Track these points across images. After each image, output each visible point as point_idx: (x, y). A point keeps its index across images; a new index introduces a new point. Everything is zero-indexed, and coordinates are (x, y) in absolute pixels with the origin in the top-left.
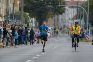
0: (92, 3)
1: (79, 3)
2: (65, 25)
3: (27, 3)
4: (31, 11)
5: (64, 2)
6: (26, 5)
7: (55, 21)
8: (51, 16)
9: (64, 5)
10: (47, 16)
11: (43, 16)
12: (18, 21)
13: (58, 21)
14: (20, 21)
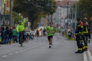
0: (82, 2)
1: (69, 3)
2: (59, 24)
3: (18, 4)
4: (23, 11)
5: (55, 2)
6: (18, 5)
7: (49, 21)
8: (43, 15)
9: (55, 5)
10: (39, 15)
11: (34, 16)
12: (6, 21)
13: (52, 20)
14: (8, 21)
